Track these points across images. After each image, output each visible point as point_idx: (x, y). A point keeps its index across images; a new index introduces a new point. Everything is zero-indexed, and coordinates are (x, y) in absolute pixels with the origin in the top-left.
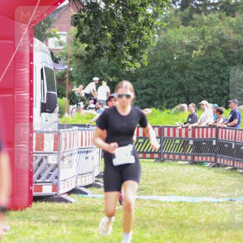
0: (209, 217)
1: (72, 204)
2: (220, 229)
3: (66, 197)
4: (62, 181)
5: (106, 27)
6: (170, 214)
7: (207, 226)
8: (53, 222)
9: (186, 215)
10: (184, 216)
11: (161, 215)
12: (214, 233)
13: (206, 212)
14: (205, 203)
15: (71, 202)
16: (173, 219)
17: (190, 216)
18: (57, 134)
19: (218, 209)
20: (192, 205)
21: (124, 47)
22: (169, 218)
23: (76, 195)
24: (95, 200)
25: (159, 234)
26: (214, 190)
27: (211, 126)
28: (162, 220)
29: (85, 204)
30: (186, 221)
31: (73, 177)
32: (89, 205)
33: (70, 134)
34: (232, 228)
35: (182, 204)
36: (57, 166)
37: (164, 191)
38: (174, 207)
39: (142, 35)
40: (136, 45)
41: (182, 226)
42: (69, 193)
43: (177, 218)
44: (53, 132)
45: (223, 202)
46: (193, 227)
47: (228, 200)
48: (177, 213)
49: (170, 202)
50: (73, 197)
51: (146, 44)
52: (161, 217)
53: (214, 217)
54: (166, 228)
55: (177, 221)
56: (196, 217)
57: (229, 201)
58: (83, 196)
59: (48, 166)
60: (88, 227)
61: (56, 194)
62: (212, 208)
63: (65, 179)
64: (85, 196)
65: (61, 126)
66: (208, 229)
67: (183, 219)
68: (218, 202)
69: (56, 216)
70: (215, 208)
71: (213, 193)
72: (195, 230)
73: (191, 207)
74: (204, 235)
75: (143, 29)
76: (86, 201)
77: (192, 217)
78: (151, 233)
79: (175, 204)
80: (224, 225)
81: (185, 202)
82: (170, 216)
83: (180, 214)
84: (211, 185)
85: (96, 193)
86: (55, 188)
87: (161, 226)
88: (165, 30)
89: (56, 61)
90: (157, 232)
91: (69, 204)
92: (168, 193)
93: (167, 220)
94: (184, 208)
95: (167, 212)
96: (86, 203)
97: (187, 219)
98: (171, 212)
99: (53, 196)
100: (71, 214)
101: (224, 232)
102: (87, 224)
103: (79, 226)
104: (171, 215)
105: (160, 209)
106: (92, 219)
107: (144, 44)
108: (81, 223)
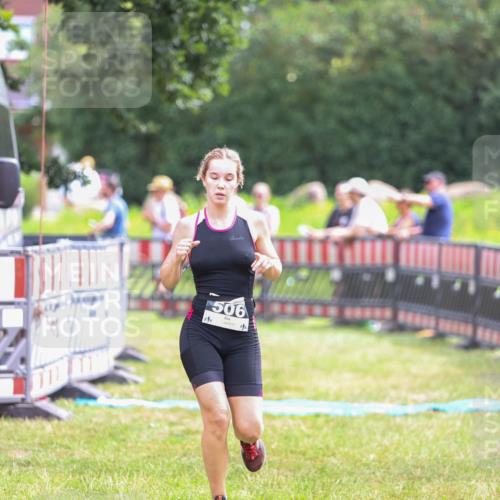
0: (386, 450)
1: (62, 423)
2: (412, 478)
3: (46, 405)
4: (37, 368)
5: (129, 5)
6: (292, 443)
7: (382, 470)
8: (20, 464)
9: (332, 445)
10: (328, 447)
11: (273, 446)
12: (398, 488)
13: (378, 437)
14: (374, 417)
15: (59, 418)
16: (300, 456)
17: (341, 449)
18: (23, 257)
19: (405, 432)
20: (343, 423)
21: (172, 52)
22: (292, 452)
23: (70, 400)
24: (114, 412)
25: (269, 490)
26: (395, 387)
27: (381, 237)
28: (276, 458)
29: (91, 421)
30: (333, 460)
31: (62, 358)
32: (101, 424)
33: (53, 257)
34: (439, 476)
35: (321, 421)
36: (22, 333)
37: (277, 389)
38: (303, 428)
39: (214, 23)
40: (201, 48)
41: (322, 470)
42: (54, 396)
43: (311, 453)
44: (12, 253)
45: (417, 415)
46: (350, 474)
47: (428, 410)
48: (311, 440)
49: (292, 417)
50: (63, 406)
51: (225, 44)
52: (273, 450)
53: (396, 449)
54: (286, 476)
55: (311, 459)
56: (356, 451)
57: (431, 412)
58: (86, 405)
59: (2, 333)
60: (103, 475)
61: (23, 400)
62: (390, 429)
63: (43, 363)
64: (91, 403)
65: (30, 240)
66: (384, 478)
67: (324, 455)
68: (406, 415)
69: (26, 450)
70: (399, 429)
71: (393, 393)
72: (355, 482)
73: (344, 426)
74: (376, 492)
75: (216, 9)
76: (94, 416)
77: (346, 450)
78: (251, 490)
79: (304, 419)
80: (422, 468)
81: (327, 415)
82: (294, 449)
83: (316, 442)
84: (387, 374)
85: (117, 395)
86: (21, 384)
87: (275, 471)
88: (265, 11)
89: (13, 85)
90: (266, 485)
91: (56, 422)
92: (286, 394)
93: (287, 457)
94: (325, 429)
95: (286, 438)
96: (95, 420)
97: (334, 455)
98: (296, 439)
99: (17, 403)
100: (61, 446)
101: (422, 484)
102: (101, 471)
103: (81, 473)
104: (297, 445)
105: (270, 432)
106: (112, 457)
107: (219, 44)
108: (84, 466)
